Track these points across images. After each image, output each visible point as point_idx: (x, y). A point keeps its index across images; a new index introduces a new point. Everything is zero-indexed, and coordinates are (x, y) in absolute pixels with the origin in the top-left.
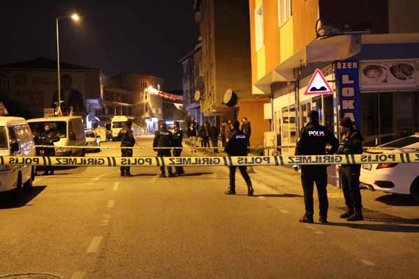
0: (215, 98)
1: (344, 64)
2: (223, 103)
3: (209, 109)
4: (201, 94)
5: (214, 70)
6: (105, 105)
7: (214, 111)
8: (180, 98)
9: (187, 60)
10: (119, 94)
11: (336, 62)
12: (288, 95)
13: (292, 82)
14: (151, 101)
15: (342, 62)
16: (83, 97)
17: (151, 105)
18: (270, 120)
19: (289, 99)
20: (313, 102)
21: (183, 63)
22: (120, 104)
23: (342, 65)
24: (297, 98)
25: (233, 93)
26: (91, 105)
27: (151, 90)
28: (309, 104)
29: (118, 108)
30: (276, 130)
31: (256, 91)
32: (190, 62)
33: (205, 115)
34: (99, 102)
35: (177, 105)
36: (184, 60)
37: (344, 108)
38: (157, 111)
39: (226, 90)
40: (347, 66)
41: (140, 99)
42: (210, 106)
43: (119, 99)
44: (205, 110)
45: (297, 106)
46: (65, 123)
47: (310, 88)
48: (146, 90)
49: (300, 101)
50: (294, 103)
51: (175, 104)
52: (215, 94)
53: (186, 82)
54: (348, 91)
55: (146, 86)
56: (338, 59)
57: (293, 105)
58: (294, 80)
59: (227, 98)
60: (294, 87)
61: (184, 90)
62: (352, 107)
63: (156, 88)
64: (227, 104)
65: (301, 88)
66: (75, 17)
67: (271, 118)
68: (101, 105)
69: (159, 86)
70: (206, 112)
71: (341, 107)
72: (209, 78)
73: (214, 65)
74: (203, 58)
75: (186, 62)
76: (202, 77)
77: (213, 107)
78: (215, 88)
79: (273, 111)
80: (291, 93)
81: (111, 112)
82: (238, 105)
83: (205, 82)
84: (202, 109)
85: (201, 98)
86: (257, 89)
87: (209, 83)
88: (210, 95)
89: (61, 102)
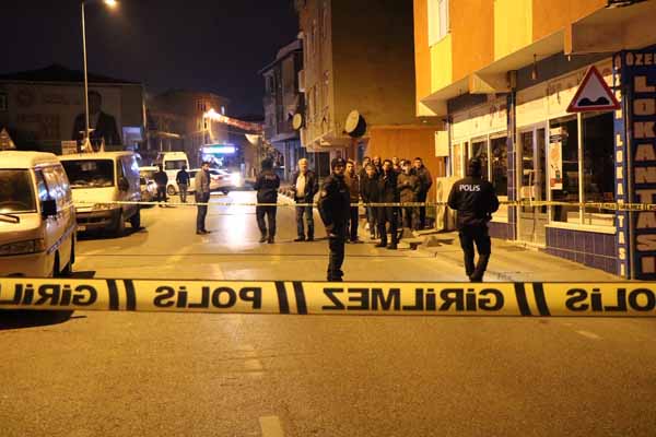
0: (332, 124)
1: (640, 56)
2: (344, 132)
3: (318, 143)
4: (303, 119)
6: (148, 135)
7: (326, 144)
8: (255, 126)
9: (272, 70)
10: (166, 121)
11: (623, 54)
13: (498, 95)
14: (213, 131)
15: (635, 52)
16: (118, 124)
17: (212, 137)
18: (445, 158)
19: (491, 123)
21: (265, 75)
22: (168, 134)
23: (635, 59)
24: (511, 121)
25: (360, 117)
26: (129, 135)
27: (213, 115)
28: (542, 132)
29: (165, 140)
31: (423, 110)
32: (275, 73)
33: (309, 150)
34: (142, 131)
35: (252, 139)
36: (267, 70)
37: (636, 136)
39: (350, 112)
40: (643, 60)
41: (194, 127)
42: (320, 138)
43: (167, 127)
44: (309, 144)
45: (510, 135)
46: (111, 161)
47: (579, 100)
48: (205, 115)
49: (518, 125)
51: (247, 136)
52: (332, 118)
53: (270, 102)
54: (644, 105)
55: (205, 110)
56: (627, 48)
57: (500, 133)
58: (508, 91)
59: (351, 124)
60: (505, 102)
61: (267, 115)
62: (651, 134)
63: (219, 111)
64: (350, 134)
67: (447, 154)
68: (144, 136)
69: (223, 109)
70: (311, 146)
71: (633, 134)
72: (317, 93)
73: (330, 74)
74: (305, 65)
75: (271, 72)
76: (303, 93)
77: (326, 139)
78: (331, 111)
79: (450, 143)
80: (497, 114)
81: (155, 146)
82: (368, 134)
83: (310, 102)
84: (305, 139)
85: (303, 125)
86: (425, 108)
87: (319, 102)
88: (324, 119)
89: (90, 130)
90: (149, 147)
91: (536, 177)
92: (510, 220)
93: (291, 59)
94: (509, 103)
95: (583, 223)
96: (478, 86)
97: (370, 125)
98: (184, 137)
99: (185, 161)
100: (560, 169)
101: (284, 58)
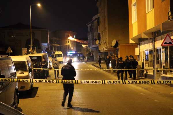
0: (108, 44)
2: (111, 46)
3: (104, 49)
4: (99, 42)
5: (107, 30)
6: (49, 46)
7: (106, 50)
8: (85, 42)
9: (90, 24)
10: (55, 40)
12: (148, 44)
13: (151, 39)
14: (71, 44)
18: (138, 56)
19: (149, 46)
20: (163, 48)
21: (88, 26)
22: (56, 45)
24: (154, 46)
25: (116, 41)
26: (43, 46)
27: (71, 38)
28: (160, 49)
29: (55, 47)
30: (142, 60)
31: (131, 42)
32: (91, 25)
33: (101, 51)
34: (47, 44)
35: (84, 46)
36: (89, 24)
38: (74, 48)
39: (113, 40)
41: (65, 42)
42: (104, 48)
43: (55, 43)
44: (101, 49)
45: (153, 50)
46: (41, 57)
47: (164, 43)
48: (69, 38)
49: (155, 47)
50: (152, 48)
51: (82, 45)
52: (108, 41)
53: (90, 35)
57: (151, 49)
58: (152, 37)
59: (113, 44)
60: (152, 40)
61: (89, 38)
63: (73, 37)
64: (113, 47)
65: (156, 41)
66: (39, 5)
67: (139, 54)
68: (48, 46)
69: (74, 36)
70: (102, 50)
72: (103, 34)
73: (107, 28)
74: (100, 24)
75: (90, 25)
76: (99, 33)
77: (106, 48)
78: (107, 39)
79: (139, 51)
80: (150, 44)
81: (52, 49)
82: (119, 47)
83: (102, 36)
84: (100, 48)
85: (99, 43)
86: (132, 41)
87: (104, 37)
88: (105, 42)
89: (32, 45)
90: (49, 49)
91: (159, 62)
92: (154, 74)
93: (96, 21)
94: (153, 41)
95: (170, 75)
96: (144, 36)
97: (120, 44)
98: (61, 46)
99: (62, 54)
100: (165, 60)
101: (95, 20)
